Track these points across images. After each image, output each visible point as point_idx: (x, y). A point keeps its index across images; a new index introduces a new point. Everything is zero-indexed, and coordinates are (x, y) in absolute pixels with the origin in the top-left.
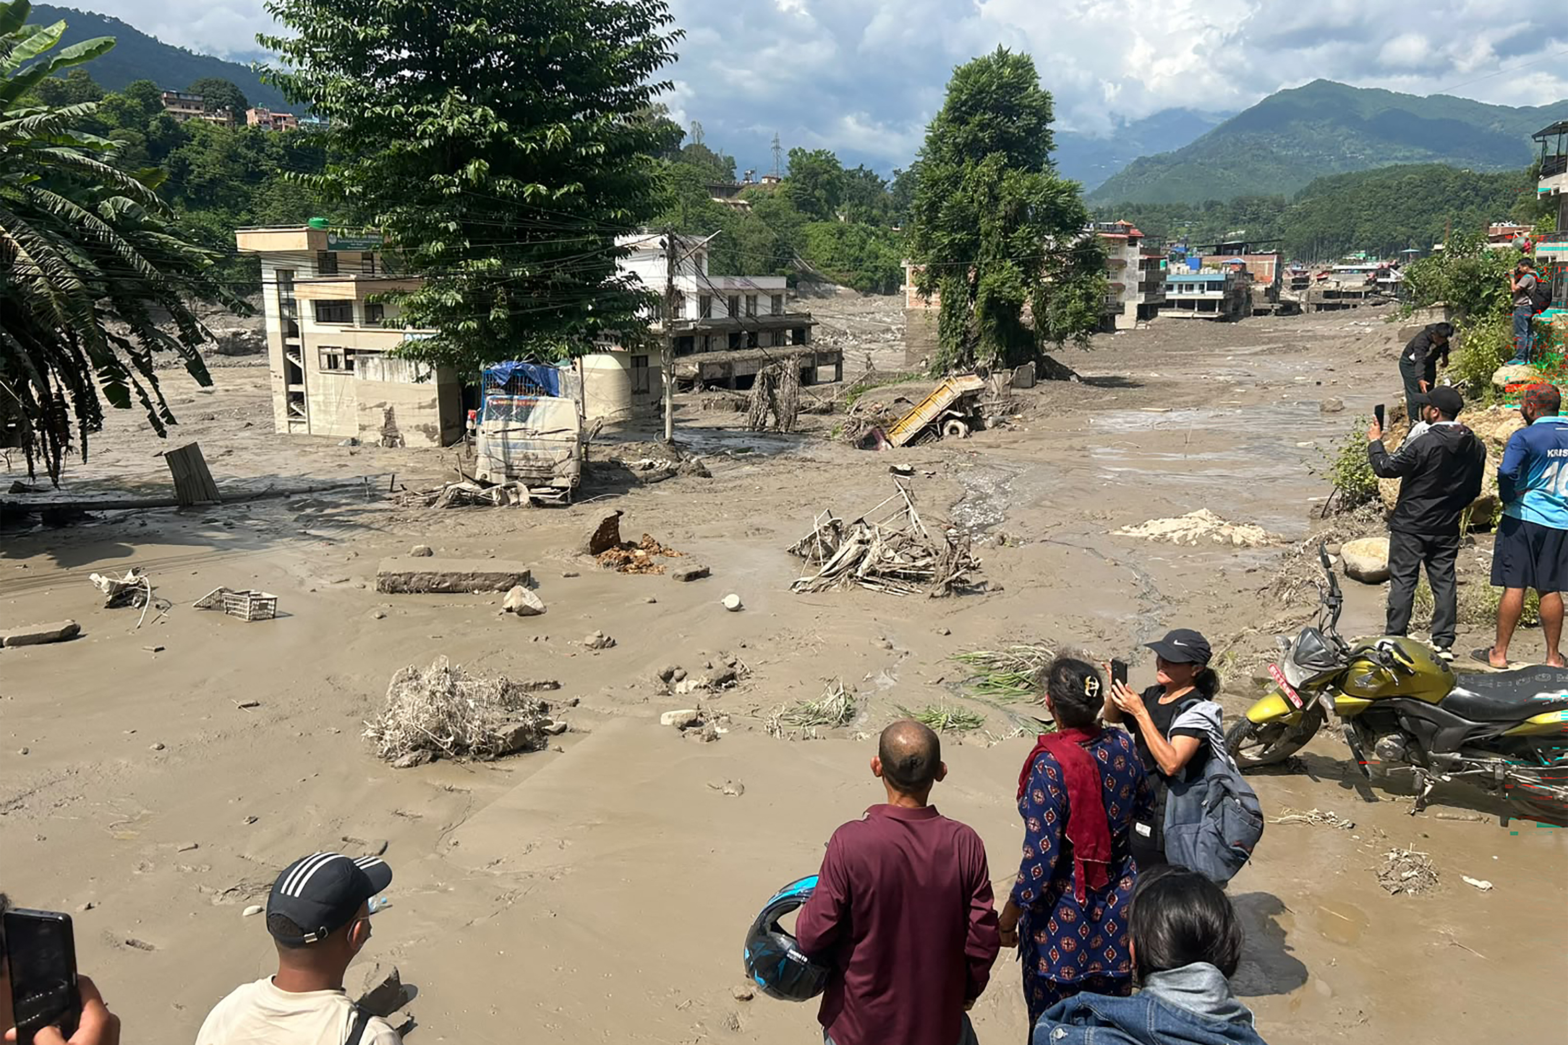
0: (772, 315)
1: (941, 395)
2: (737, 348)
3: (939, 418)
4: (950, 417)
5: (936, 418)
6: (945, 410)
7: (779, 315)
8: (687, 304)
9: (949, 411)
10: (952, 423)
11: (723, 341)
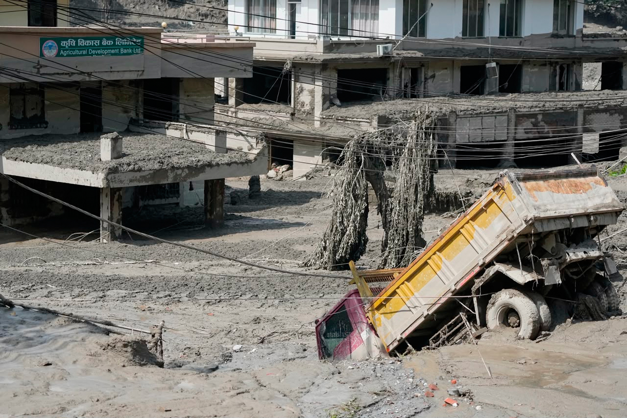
0: (554, 36)
1: (483, 225)
2: (479, 92)
3: (478, 283)
4: (501, 282)
5: (471, 283)
6: (491, 264)
7: (569, 36)
8: (381, 13)
9: (499, 267)
10: (504, 297)
11: (451, 79)
